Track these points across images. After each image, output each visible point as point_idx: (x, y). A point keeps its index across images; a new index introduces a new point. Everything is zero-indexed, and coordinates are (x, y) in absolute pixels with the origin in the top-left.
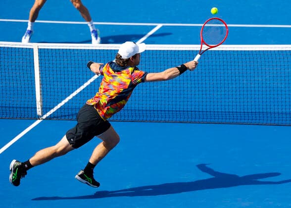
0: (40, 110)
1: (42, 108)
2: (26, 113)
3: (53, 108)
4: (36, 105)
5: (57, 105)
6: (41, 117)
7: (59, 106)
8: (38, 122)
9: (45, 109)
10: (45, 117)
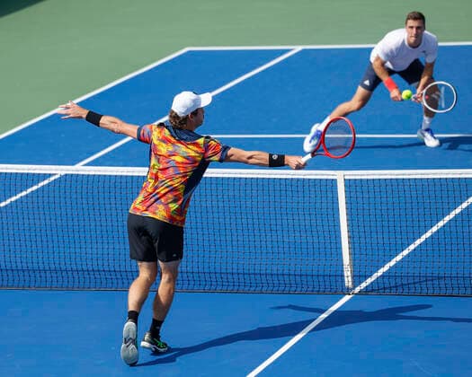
0: (350, 278)
1: (353, 277)
2: (327, 283)
3: (370, 276)
4: (343, 271)
5: (376, 271)
6: (351, 290)
7: (380, 272)
8: (347, 298)
9: (358, 278)
10: (357, 290)
